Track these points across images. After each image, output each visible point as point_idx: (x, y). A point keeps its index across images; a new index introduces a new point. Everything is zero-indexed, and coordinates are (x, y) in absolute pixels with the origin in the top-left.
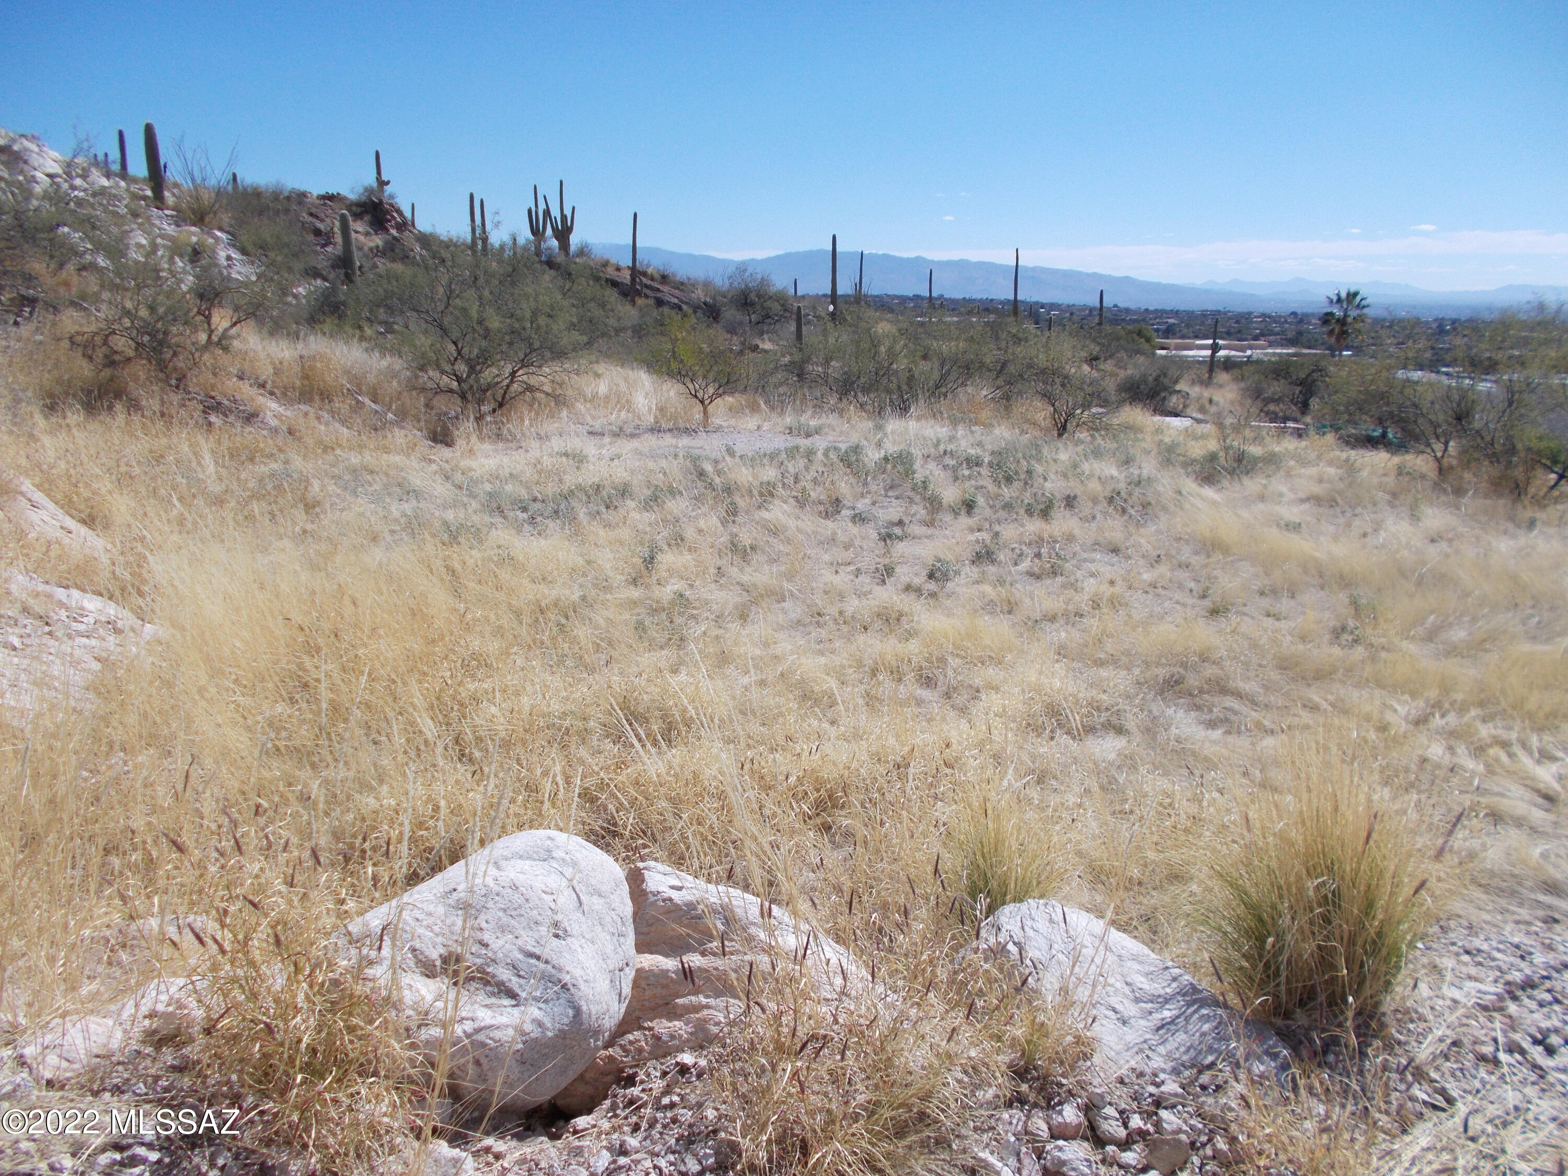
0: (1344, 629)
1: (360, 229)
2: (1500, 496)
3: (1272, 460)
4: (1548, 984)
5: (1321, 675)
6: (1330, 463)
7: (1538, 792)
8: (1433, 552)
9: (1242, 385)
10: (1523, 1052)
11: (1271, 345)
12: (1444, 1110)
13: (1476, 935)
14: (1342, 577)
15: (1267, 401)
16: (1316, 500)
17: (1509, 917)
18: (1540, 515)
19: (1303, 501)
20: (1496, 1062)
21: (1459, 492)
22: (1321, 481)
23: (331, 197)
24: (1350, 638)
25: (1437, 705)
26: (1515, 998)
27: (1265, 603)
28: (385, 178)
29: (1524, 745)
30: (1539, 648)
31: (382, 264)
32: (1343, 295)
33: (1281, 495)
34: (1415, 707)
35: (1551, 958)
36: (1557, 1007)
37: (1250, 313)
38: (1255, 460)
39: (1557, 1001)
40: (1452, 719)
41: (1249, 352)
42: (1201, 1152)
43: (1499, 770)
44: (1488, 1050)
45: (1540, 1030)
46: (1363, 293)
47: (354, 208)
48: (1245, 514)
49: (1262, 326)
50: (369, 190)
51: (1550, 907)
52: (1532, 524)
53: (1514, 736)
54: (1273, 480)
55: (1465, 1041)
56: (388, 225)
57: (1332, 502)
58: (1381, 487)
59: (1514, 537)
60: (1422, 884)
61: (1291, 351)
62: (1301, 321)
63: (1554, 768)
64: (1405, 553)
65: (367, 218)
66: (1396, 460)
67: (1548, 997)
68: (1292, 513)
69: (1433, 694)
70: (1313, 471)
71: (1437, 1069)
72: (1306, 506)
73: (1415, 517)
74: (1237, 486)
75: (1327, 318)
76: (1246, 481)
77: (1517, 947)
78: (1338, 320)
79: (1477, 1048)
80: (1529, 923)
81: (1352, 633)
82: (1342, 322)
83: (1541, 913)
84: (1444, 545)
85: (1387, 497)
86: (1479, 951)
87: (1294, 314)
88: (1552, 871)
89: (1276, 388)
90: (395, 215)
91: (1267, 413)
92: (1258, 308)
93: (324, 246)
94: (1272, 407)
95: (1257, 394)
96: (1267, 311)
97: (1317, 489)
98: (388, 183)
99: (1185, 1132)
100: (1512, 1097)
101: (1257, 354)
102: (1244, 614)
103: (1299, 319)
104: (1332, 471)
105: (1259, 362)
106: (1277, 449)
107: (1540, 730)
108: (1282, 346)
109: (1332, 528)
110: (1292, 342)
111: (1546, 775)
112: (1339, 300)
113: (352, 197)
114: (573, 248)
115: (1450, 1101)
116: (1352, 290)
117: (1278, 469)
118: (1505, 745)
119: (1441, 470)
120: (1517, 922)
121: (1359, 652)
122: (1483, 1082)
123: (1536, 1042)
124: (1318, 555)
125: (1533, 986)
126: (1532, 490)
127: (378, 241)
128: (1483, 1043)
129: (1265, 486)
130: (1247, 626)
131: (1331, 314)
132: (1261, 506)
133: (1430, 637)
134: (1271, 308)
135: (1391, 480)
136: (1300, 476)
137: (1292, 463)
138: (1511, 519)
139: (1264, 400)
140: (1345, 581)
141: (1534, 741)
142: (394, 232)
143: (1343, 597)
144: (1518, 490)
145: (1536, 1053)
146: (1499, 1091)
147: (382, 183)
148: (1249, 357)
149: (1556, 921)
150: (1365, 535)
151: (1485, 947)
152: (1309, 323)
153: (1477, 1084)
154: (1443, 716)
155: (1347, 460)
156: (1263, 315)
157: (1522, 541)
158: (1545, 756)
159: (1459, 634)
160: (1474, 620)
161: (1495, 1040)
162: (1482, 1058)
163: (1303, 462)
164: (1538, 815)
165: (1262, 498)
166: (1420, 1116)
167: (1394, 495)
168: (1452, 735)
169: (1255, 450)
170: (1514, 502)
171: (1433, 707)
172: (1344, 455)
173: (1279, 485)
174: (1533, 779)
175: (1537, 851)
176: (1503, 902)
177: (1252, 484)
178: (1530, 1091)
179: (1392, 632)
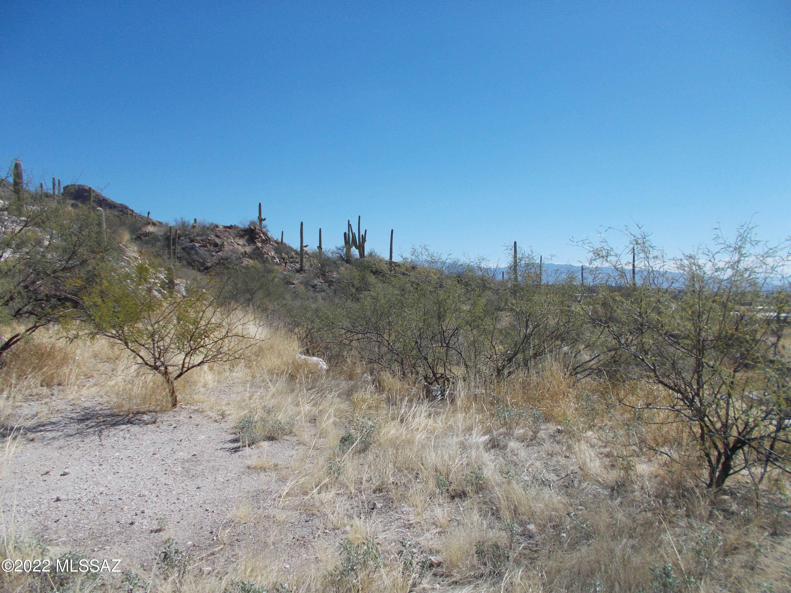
1: (241, 243)
23: (231, 227)
28: (263, 217)
31: (247, 262)
47: (240, 232)
50: (253, 223)
56: (256, 241)
65: (246, 237)
90: (262, 235)
93: (218, 252)
98: (265, 219)
113: (241, 226)
114: (366, 253)
127: (248, 249)
142: (259, 245)
147: (261, 220)
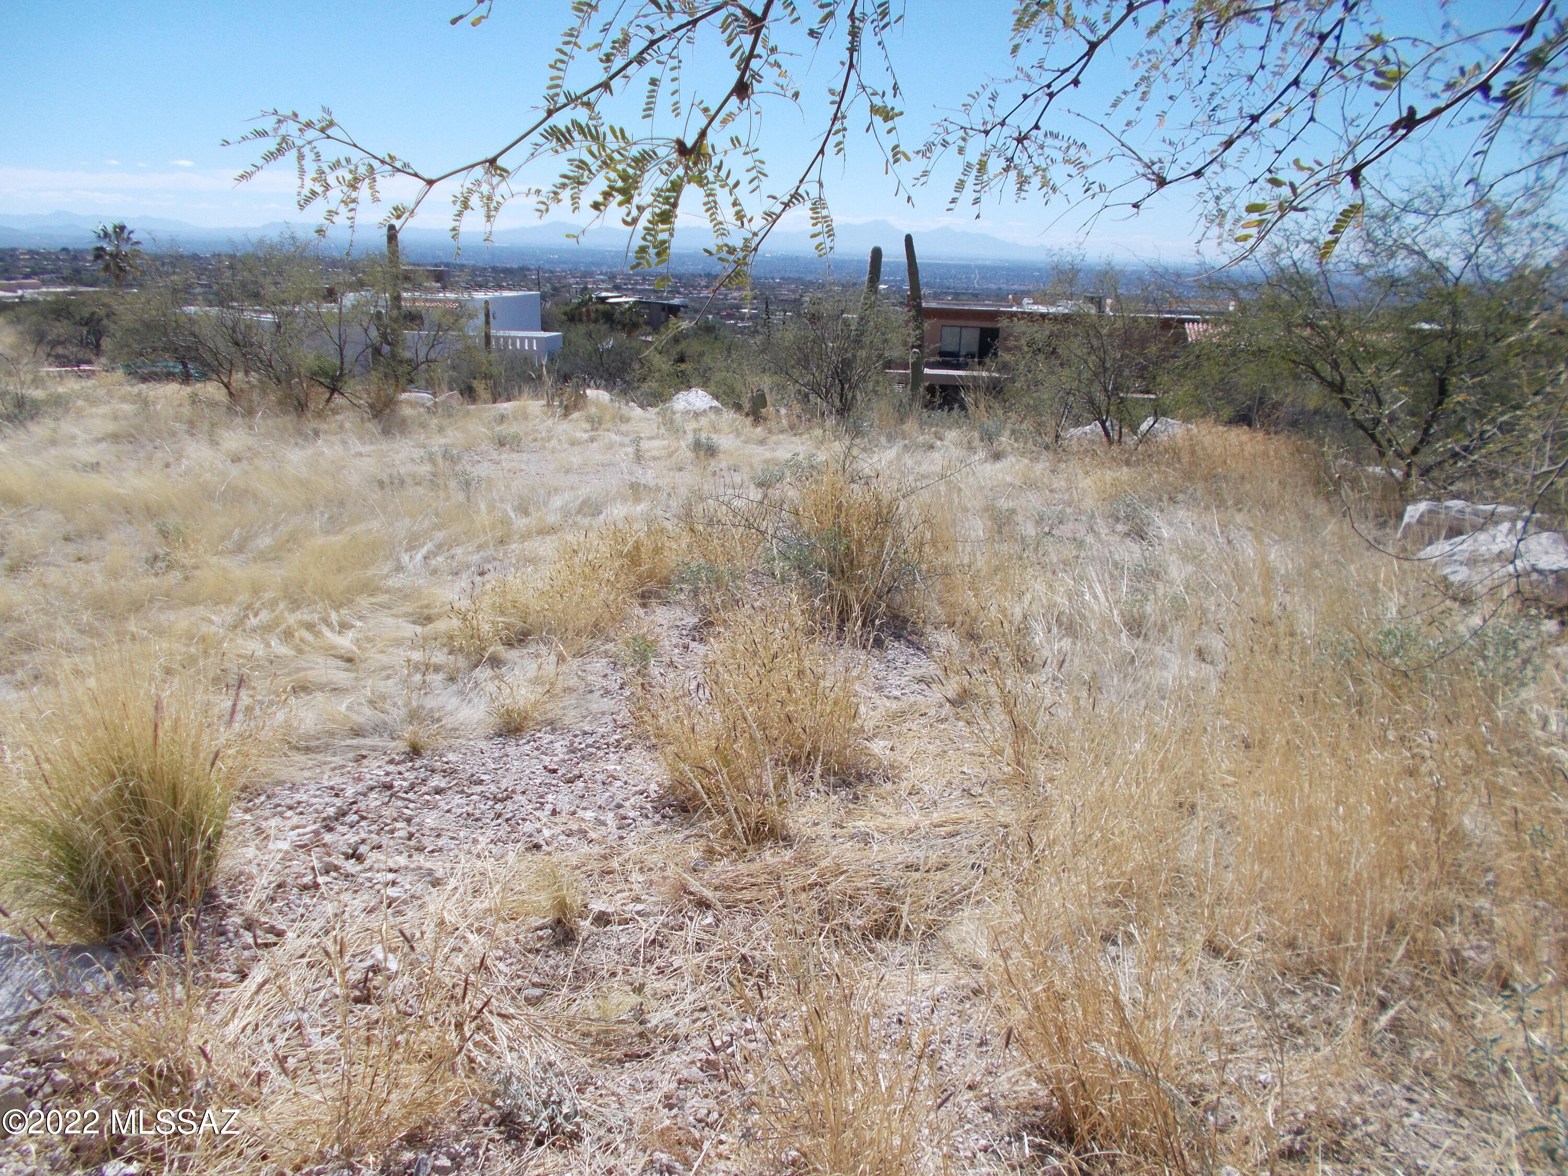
0: (156, 558)
2: (286, 413)
3: (59, 403)
4: (355, 807)
5: (137, 606)
6: (123, 399)
7: (341, 657)
8: (234, 471)
9: (20, 328)
10: (337, 868)
11: (44, 283)
12: (275, 944)
13: (298, 790)
14: (148, 509)
15: (54, 344)
16: (115, 438)
17: (327, 768)
18: (324, 426)
19: (99, 440)
20: (316, 886)
21: (250, 412)
22: (116, 418)
24: (163, 565)
25: (249, 607)
26: (330, 829)
27: (70, 549)
29: (326, 622)
30: (333, 539)
32: (110, 230)
33: (74, 437)
34: (229, 614)
35: (360, 787)
36: (363, 823)
37: (14, 250)
38: (36, 404)
39: (363, 818)
40: (264, 616)
41: (20, 292)
42: (40, 1094)
43: (307, 649)
44: (307, 879)
45: (349, 845)
46: (130, 227)
48: (35, 461)
49: (32, 263)
51: (358, 747)
52: (316, 433)
53: (316, 617)
54: (63, 423)
55: (289, 880)
57: (131, 439)
58: (178, 418)
59: (303, 448)
60: (217, 755)
61: (68, 289)
62: (75, 258)
63: (350, 634)
64: (208, 476)
66: (189, 389)
67: (355, 818)
68: (87, 454)
69: (244, 597)
70: (103, 410)
71: (267, 913)
72: (104, 445)
73: (214, 443)
74: (22, 434)
75: (99, 253)
76: (33, 427)
77: (332, 788)
78: (111, 255)
79: (299, 881)
80: (343, 766)
81: (164, 560)
82: (115, 256)
83: (351, 755)
84: (244, 464)
85: (185, 427)
86: (299, 803)
87: (65, 250)
88: (355, 717)
89: (60, 329)
91: (57, 357)
92: (25, 245)
94: (60, 350)
95: (40, 338)
96: (33, 247)
97: (111, 427)
99: (18, 1084)
100: (330, 908)
101: (29, 294)
102: (48, 564)
103: (74, 256)
104: (127, 407)
105: (34, 302)
106: (61, 390)
107: (337, 607)
108: (61, 285)
109: (133, 464)
110: (66, 281)
111: (345, 642)
112: (106, 235)
115: (280, 934)
116: (117, 223)
117: (67, 410)
118: (310, 627)
119: (231, 394)
120: (333, 770)
121: (175, 576)
122: (306, 906)
123: (348, 857)
124: (121, 491)
125: (344, 815)
126: (312, 406)
128: (304, 875)
129: (54, 430)
130: (54, 576)
131: (102, 249)
132: (53, 451)
133: (240, 548)
134: (42, 244)
135: (186, 410)
136: (92, 416)
137: (80, 403)
138: (300, 433)
139: (49, 342)
140: (151, 512)
141: (334, 617)
143: (152, 528)
144: (301, 407)
145: (351, 866)
146: (319, 908)
148: (21, 297)
149: (364, 757)
150: (167, 466)
151: (305, 798)
152: (85, 260)
153: (301, 910)
154: (256, 615)
155: (140, 394)
156: (31, 252)
157: (310, 452)
158: (344, 626)
159: (264, 542)
160: (275, 527)
161: (313, 868)
162: (305, 888)
163: (93, 401)
164: (342, 677)
165: (53, 443)
166: (255, 959)
167: (191, 423)
168: (266, 629)
169: (38, 394)
170: (299, 416)
171: (247, 609)
172: (135, 390)
173: (68, 427)
174: (333, 647)
175: (343, 708)
176: (320, 757)
177: (39, 430)
178: (346, 897)
179: (201, 550)
